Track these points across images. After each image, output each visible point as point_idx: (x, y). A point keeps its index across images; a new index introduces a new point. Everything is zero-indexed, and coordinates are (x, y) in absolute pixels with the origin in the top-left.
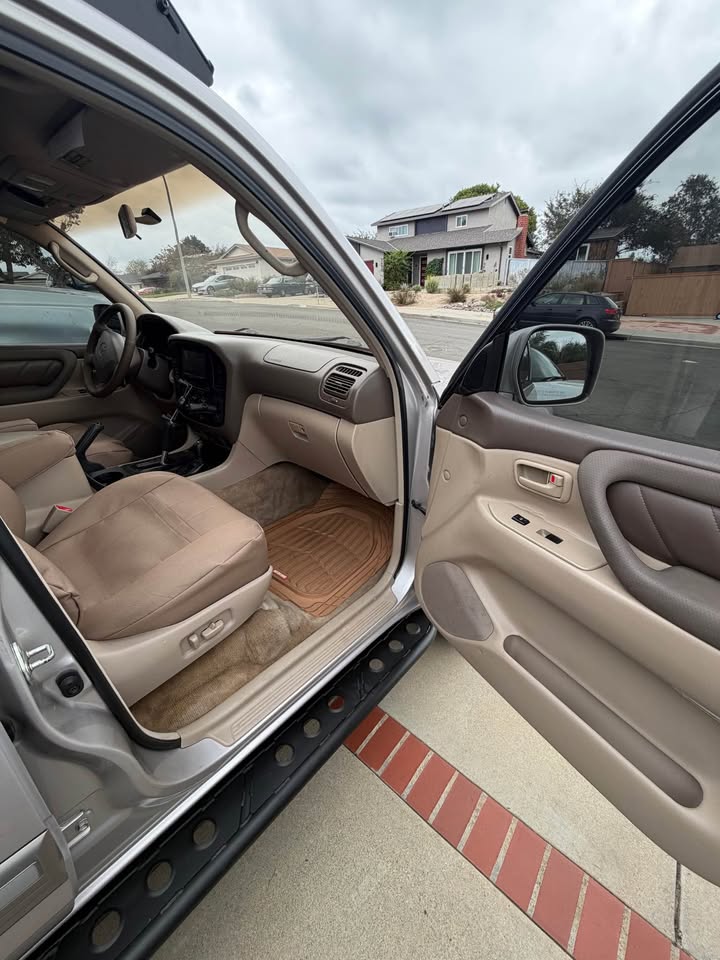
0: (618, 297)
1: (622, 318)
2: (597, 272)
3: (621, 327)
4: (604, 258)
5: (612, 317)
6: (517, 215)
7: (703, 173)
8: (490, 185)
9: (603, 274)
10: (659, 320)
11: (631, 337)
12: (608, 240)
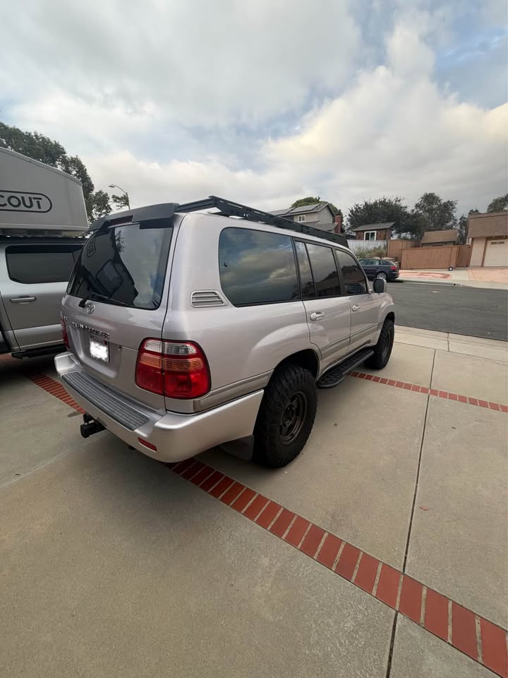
0: (396, 259)
1: (400, 271)
2: (382, 246)
3: (400, 276)
4: (385, 239)
5: (394, 271)
6: (333, 216)
7: (431, 192)
8: (314, 198)
9: (386, 247)
10: (420, 271)
11: (406, 281)
12: (385, 229)
